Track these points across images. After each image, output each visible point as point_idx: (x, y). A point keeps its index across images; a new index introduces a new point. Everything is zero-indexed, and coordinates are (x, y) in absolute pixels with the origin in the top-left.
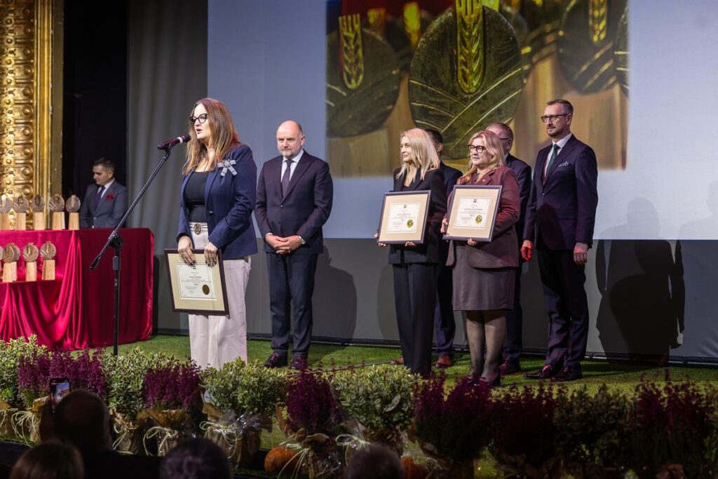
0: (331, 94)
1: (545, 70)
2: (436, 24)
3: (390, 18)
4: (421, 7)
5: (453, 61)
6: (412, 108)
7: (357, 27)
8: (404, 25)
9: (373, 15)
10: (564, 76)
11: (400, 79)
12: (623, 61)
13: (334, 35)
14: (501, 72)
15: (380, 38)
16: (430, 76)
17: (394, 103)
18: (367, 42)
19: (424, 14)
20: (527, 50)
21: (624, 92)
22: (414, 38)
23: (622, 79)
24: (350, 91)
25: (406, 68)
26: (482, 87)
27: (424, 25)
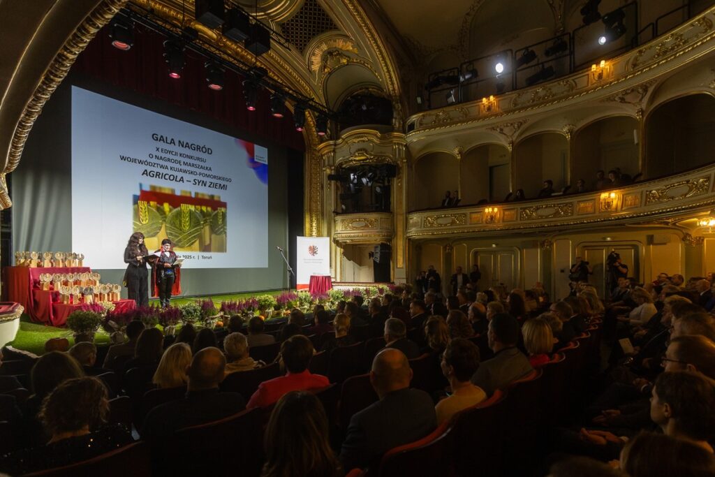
0: (134, 224)
1: (207, 228)
2: (175, 210)
3: (159, 206)
4: (170, 204)
5: (180, 221)
6: (167, 233)
7: (146, 205)
8: (164, 208)
9: (152, 203)
10: (213, 230)
11: (162, 224)
12: (226, 229)
13: (136, 206)
14: (194, 227)
15: (154, 210)
16: (173, 224)
17: (160, 230)
18: (149, 211)
19: (171, 207)
20: (202, 222)
21: (226, 236)
22: (167, 213)
23: (225, 233)
24: (143, 224)
25: (165, 221)
26: (189, 230)
27: (171, 210)
